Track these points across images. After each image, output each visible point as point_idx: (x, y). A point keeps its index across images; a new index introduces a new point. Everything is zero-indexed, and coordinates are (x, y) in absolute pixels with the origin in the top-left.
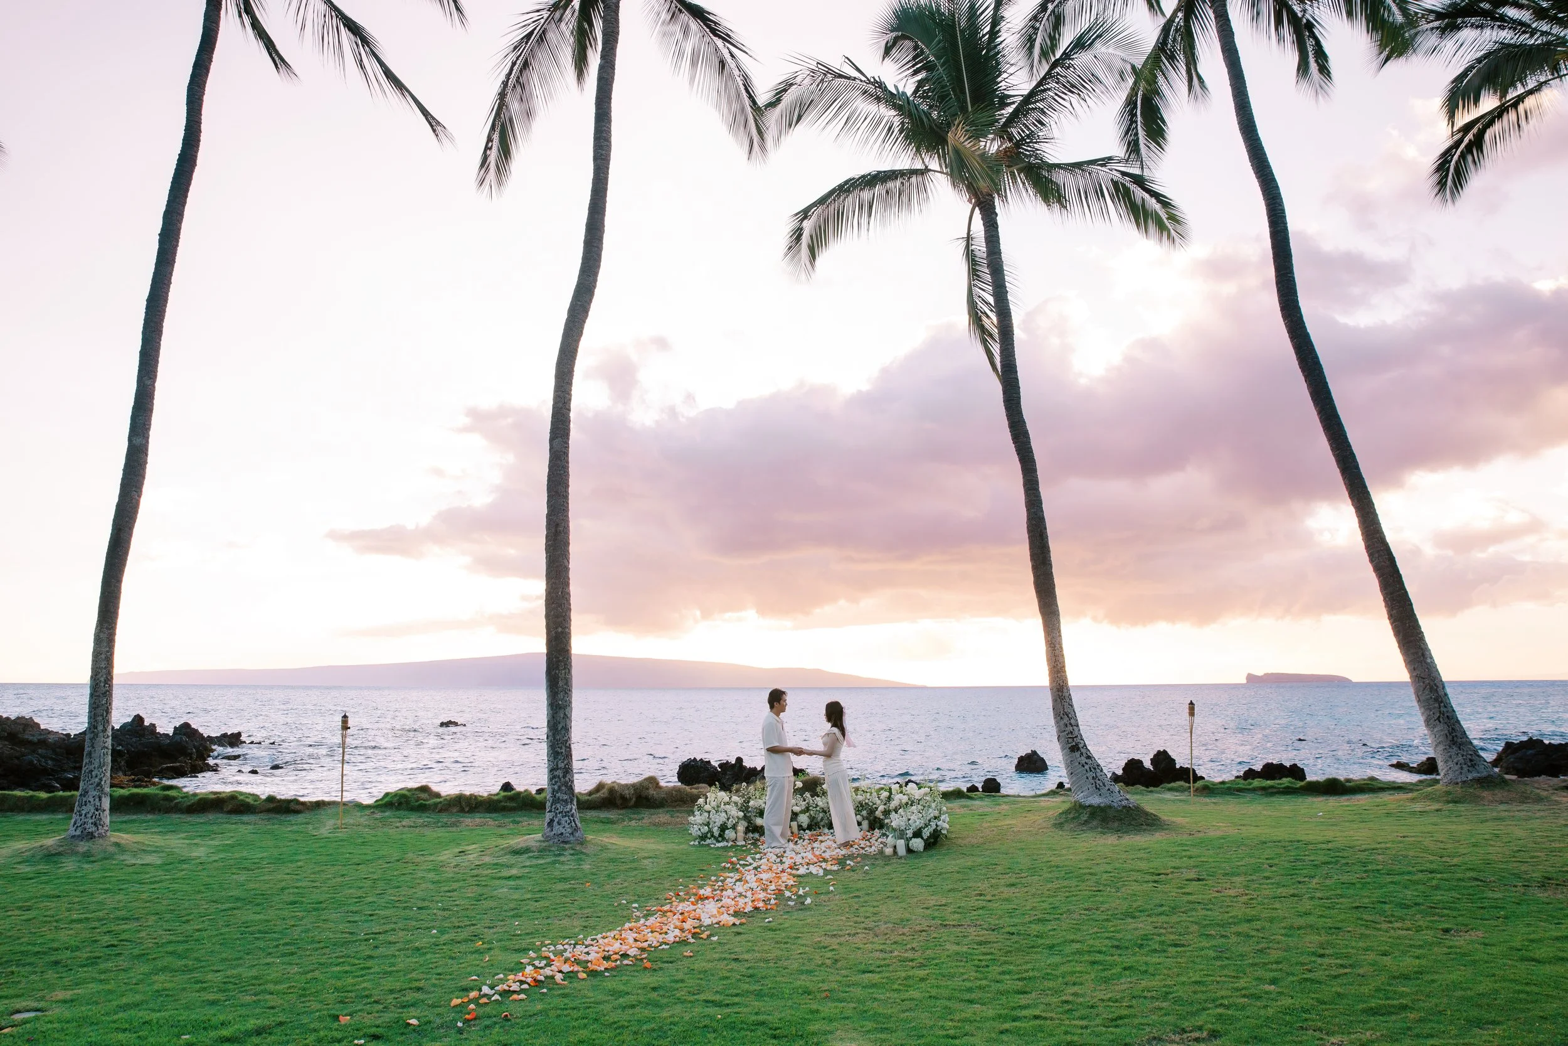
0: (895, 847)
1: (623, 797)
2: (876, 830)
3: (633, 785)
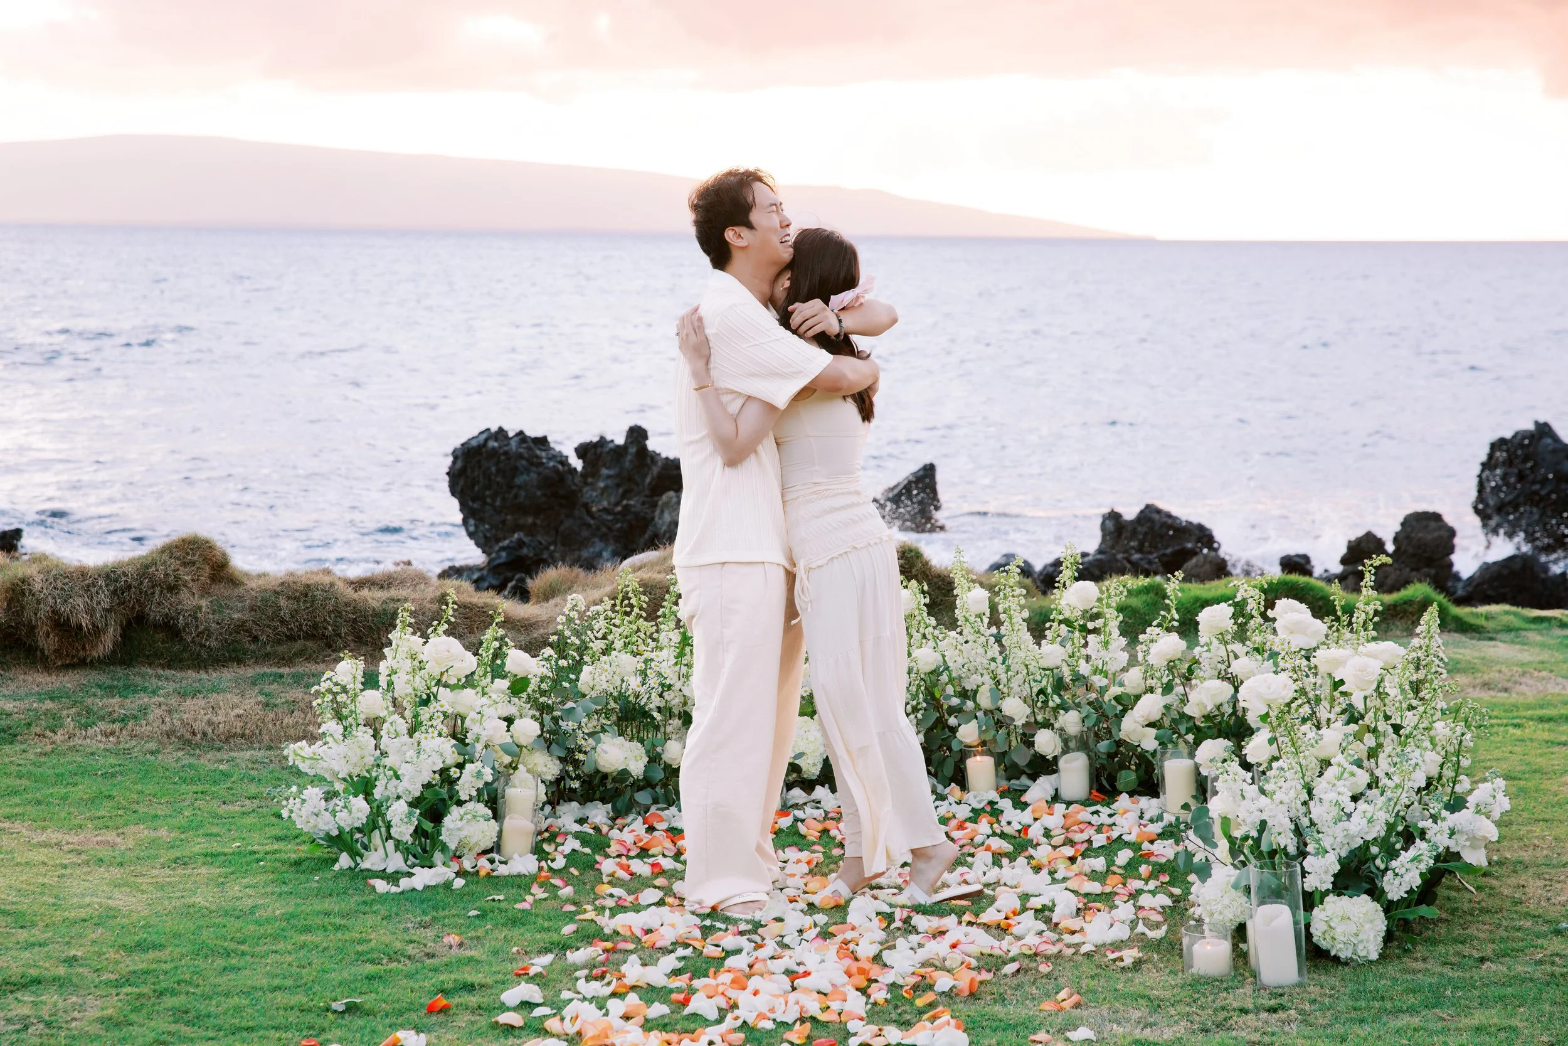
0: (1240, 932)
1: (62, 625)
2: (1124, 800)
3: (111, 575)
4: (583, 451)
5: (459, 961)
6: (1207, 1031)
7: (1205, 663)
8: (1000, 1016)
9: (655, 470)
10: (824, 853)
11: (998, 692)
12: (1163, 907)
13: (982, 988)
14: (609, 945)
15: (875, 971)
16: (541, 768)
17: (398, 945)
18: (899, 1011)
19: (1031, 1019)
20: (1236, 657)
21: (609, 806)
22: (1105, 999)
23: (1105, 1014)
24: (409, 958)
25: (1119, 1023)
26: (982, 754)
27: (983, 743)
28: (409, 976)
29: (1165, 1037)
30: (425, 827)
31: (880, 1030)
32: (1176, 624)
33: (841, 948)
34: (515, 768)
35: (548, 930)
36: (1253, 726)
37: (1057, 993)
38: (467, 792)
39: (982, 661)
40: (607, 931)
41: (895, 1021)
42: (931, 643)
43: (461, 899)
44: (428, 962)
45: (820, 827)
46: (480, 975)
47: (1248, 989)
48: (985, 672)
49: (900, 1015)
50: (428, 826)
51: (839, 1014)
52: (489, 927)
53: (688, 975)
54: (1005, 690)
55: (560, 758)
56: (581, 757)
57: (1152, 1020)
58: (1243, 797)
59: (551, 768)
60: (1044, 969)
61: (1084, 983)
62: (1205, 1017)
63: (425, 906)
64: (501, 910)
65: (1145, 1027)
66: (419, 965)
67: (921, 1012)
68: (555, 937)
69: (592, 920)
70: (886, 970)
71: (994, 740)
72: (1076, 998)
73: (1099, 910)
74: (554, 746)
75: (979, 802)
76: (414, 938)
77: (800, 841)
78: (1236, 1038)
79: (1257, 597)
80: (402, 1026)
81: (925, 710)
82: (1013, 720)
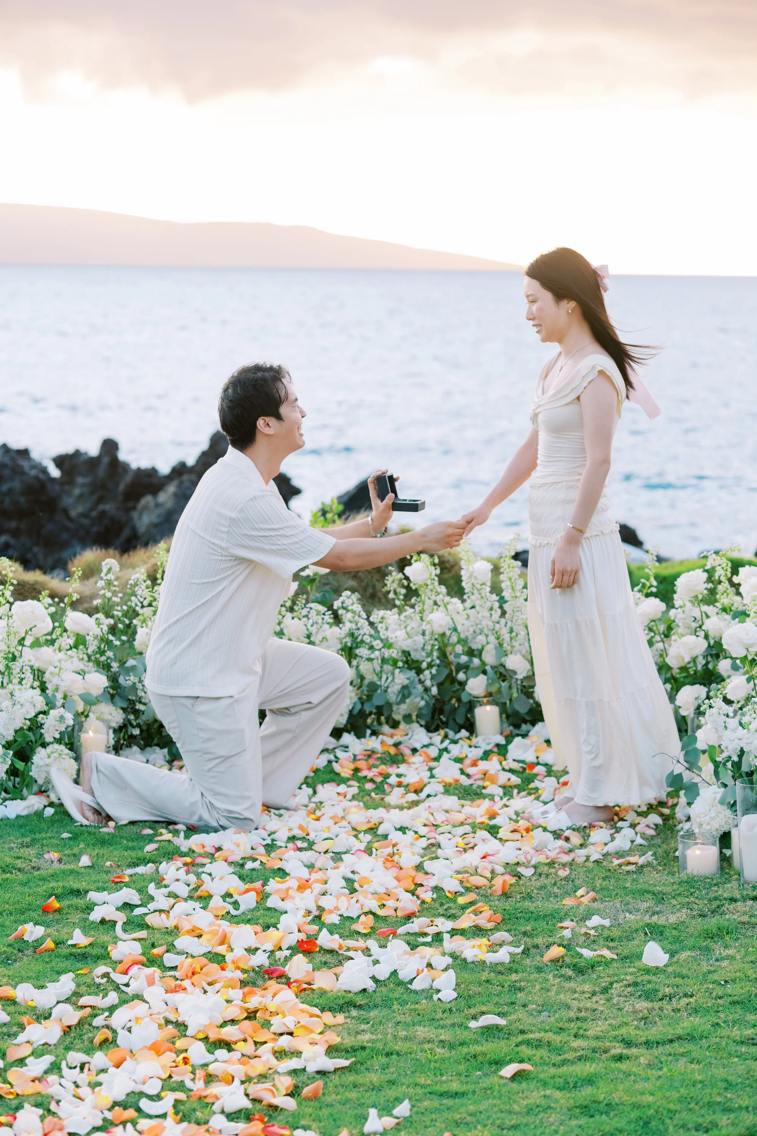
4: (60, 461)
5: (63, 872)
6: (704, 916)
7: (679, 622)
8: (531, 909)
9: (128, 479)
10: (359, 787)
11: (501, 650)
12: (656, 825)
13: (512, 889)
14: (188, 860)
15: (420, 878)
16: (107, 717)
17: (8, 860)
18: (445, 907)
19: (557, 911)
20: (708, 617)
21: (166, 750)
22: (617, 895)
23: (618, 906)
24: (20, 870)
25: (630, 913)
26: (489, 703)
27: (490, 694)
28: (25, 884)
29: (670, 921)
30: (17, 766)
31: (432, 921)
32: (654, 590)
33: (387, 860)
34: (87, 716)
35: (133, 849)
36: (724, 674)
37: (575, 891)
38: (51, 735)
39: (487, 623)
40: (184, 849)
41: (443, 915)
42: (442, 608)
43: (53, 825)
44: (36, 873)
45: (352, 767)
46: (83, 883)
47: (734, 884)
48: (490, 633)
49: (446, 910)
50: (20, 765)
51: (396, 910)
52: (82, 846)
53: (261, 882)
54: (509, 648)
55: (123, 709)
56: (141, 707)
57: (658, 909)
58: (726, 727)
59: (117, 717)
60: (563, 873)
61: (598, 883)
62: (703, 905)
63: (23, 830)
64: (89, 833)
65: (654, 914)
66: (30, 876)
67: (464, 908)
68: (140, 854)
69: (169, 841)
70: (428, 876)
71: (499, 691)
72: (592, 894)
73: (601, 828)
74: (117, 698)
75: (488, 744)
76: (20, 855)
77: (336, 778)
78: (728, 920)
79: (724, 565)
80: (25, 922)
81: (438, 666)
82: (515, 673)
